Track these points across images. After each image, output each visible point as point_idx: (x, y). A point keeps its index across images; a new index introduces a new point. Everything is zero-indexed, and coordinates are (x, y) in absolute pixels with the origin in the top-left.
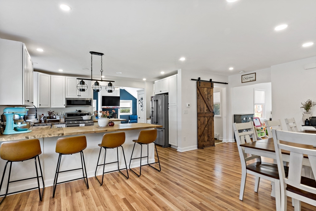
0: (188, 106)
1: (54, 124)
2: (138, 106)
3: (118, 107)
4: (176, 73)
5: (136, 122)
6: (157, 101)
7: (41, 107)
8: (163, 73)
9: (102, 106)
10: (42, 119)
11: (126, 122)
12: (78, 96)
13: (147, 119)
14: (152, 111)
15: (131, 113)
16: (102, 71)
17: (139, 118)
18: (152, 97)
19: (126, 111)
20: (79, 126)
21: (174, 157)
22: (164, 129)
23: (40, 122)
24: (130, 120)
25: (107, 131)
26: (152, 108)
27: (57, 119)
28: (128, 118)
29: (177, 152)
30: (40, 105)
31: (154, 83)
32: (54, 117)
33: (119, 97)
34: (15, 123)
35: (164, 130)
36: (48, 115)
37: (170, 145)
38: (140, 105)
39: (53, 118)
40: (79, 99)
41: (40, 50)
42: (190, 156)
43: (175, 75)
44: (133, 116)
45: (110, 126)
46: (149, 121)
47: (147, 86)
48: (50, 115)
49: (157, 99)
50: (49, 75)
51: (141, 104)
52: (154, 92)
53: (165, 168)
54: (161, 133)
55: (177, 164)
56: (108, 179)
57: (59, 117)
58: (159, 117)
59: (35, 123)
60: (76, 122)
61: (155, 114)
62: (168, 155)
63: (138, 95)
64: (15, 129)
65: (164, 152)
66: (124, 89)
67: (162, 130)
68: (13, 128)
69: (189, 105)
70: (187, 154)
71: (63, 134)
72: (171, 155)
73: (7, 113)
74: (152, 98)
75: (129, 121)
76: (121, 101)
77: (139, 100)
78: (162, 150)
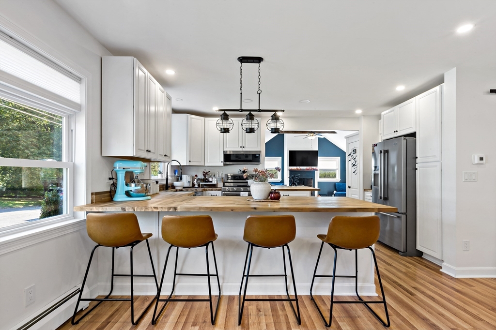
0: (477, 160)
1: (206, 190)
2: (348, 165)
3: (314, 167)
4: (440, 81)
5: (344, 195)
6: (386, 152)
7: (191, 164)
8: (401, 89)
9: (289, 166)
10: (195, 181)
11: (330, 194)
12: (241, 147)
13: (365, 190)
14: (375, 174)
15: (338, 179)
16: (259, 92)
17: (350, 187)
18: (376, 145)
19: (331, 175)
20: (239, 195)
21: (432, 287)
22: (405, 214)
23: (194, 185)
24: (336, 190)
25: (257, 211)
26: (375, 167)
27: (213, 183)
28: (332, 188)
29: (442, 273)
30: (190, 161)
31: (379, 117)
32: (210, 180)
33: (317, 151)
34: (127, 185)
35: (403, 217)
36: (203, 177)
37: (420, 254)
38: (350, 163)
39: (208, 181)
40: (242, 153)
41: (170, 73)
42: (486, 296)
43: (437, 88)
44: (341, 184)
45: (272, 198)
46: (369, 194)
47: (364, 126)
48: (205, 176)
49: (386, 149)
50: (203, 118)
51: (353, 161)
52: (380, 136)
53: (404, 320)
54: (397, 221)
55: (443, 315)
56: (260, 311)
57: (215, 179)
58: (390, 186)
59: (184, 188)
60: (235, 189)
61: (381, 180)
62: (414, 280)
63: (348, 144)
64: (128, 194)
65: (403, 269)
66: (324, 138)
67: (398, 217)
68: (124, 192)
69: (481, 159)
70: (476, 288)
71: (175, 208)
72: (422, 281)
73: (117, 168)
74: (376, 148)
75: (334, 193)
76: (319, 157)
77: (350, 155)
78: (397, 261)
